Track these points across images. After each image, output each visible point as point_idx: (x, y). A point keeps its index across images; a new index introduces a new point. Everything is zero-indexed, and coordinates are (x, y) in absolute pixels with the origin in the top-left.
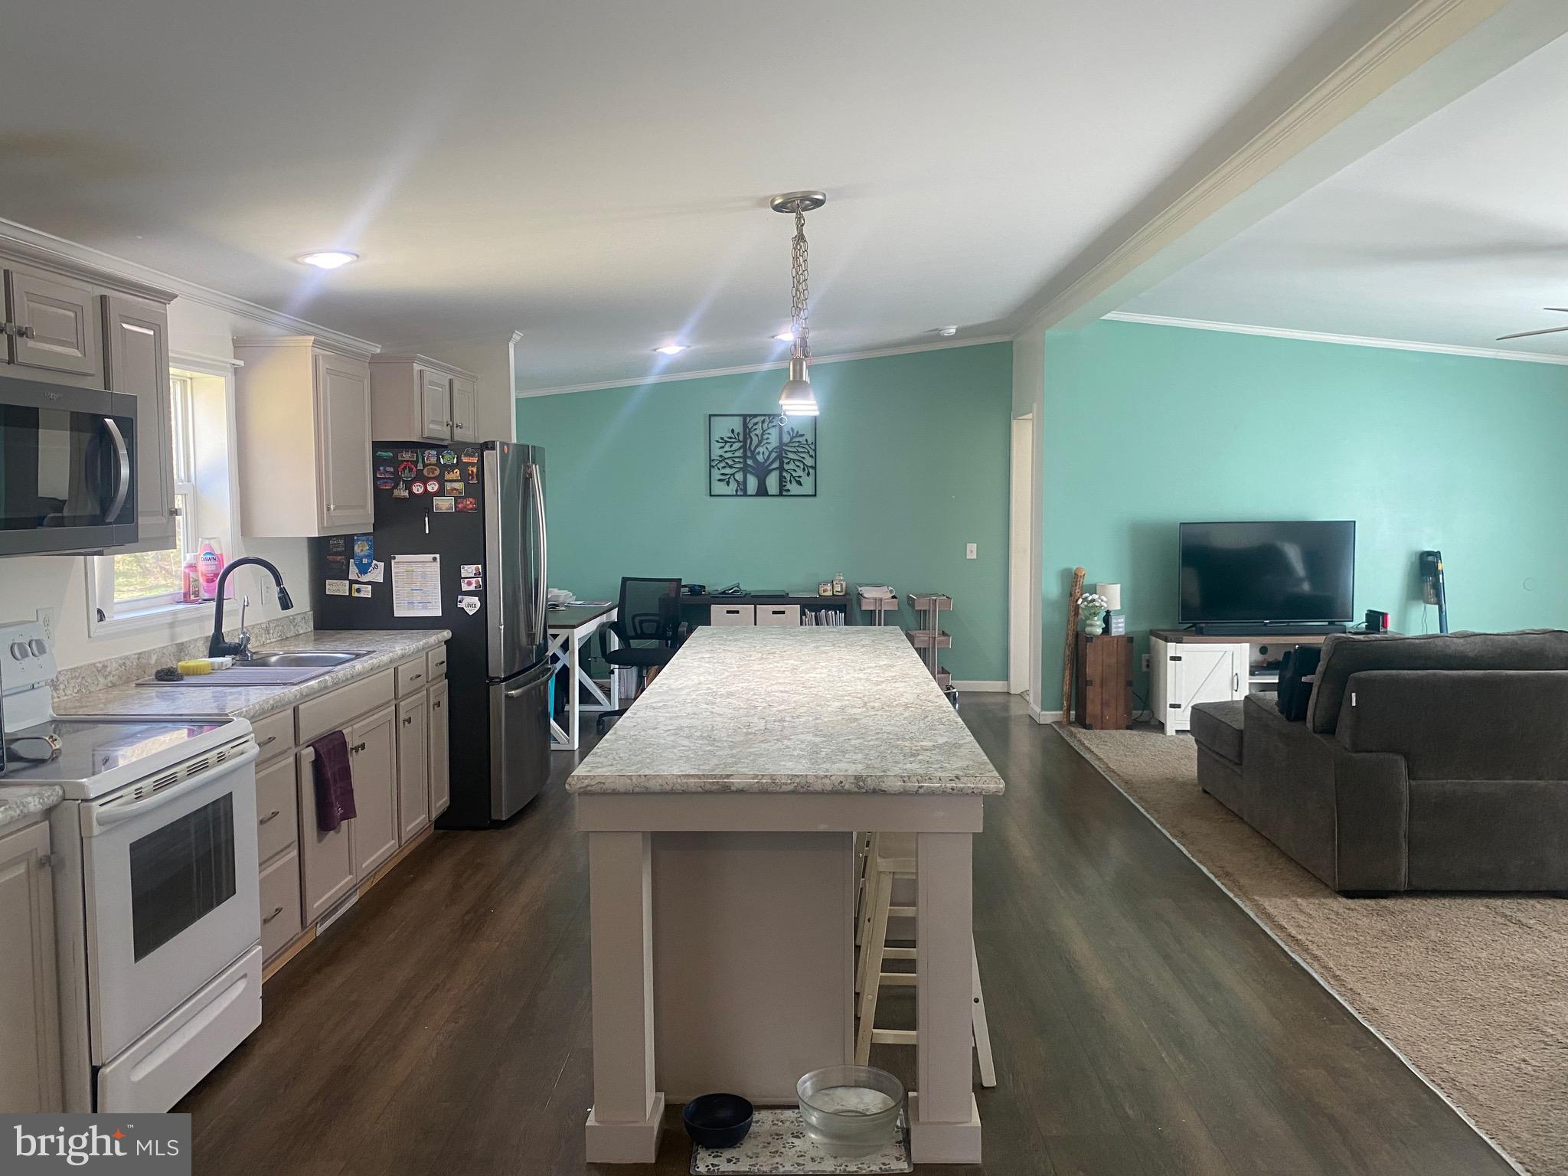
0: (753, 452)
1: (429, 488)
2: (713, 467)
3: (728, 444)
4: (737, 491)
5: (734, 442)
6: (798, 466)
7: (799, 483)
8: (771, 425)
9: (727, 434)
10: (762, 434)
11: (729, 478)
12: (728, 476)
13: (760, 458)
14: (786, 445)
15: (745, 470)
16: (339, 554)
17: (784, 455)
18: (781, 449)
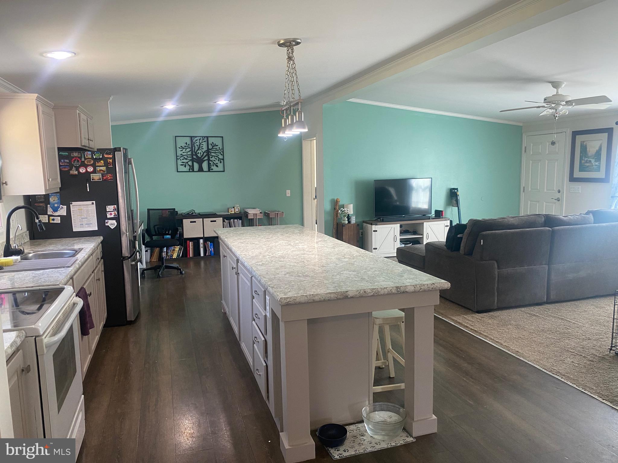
0: (196, 153)
1: (89, 170)
2: (178, 159)
3: (185, 149)
4: (189, 169)
5: (187, 148)
6: (216, 159)
7: (217, 166)
8: (203, 141)
9: (183, 145)
10: (200, 145)
11: (186, 164)
12: (185, 163)
13: (199, 155)
14: (210, 149)
15: (193, 160)
16: (41, 202)
17: (210, 154)
18: (208, 151)
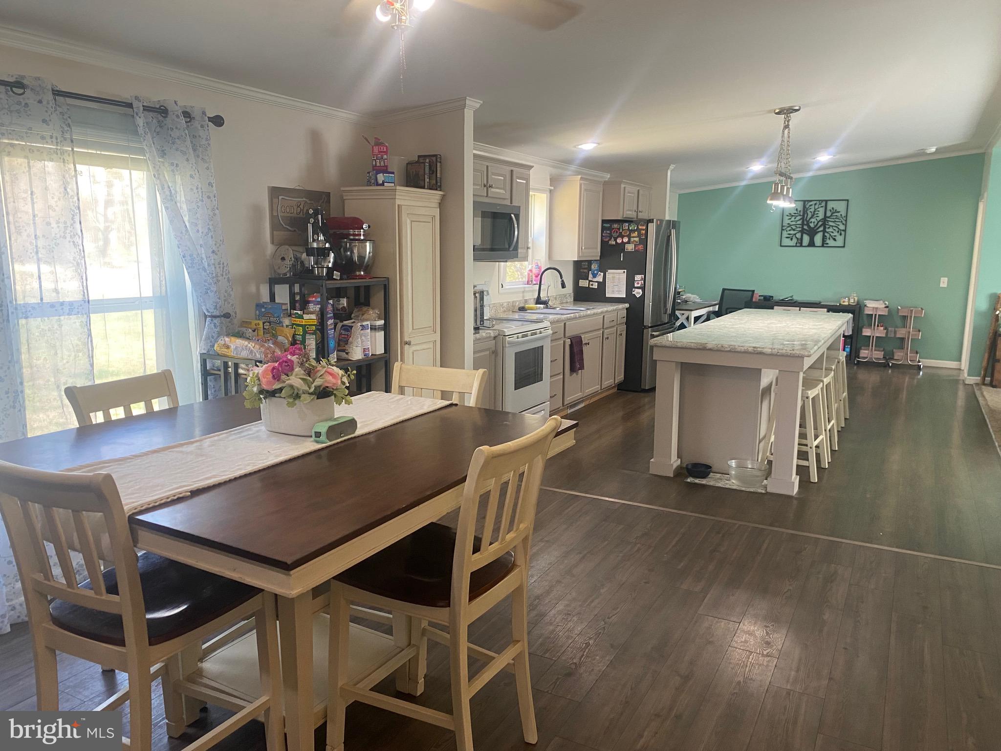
0: (808, 222)
1: (624, 240)
2: (784, 230)
3: (793, 217)
4: (796, 243)
5: (797, 216)
6: (834, 230)
7: (835, 240)
8: (820, 206)
9: (793, 212)
10: (814, 211)
11: (793, 236)
13: (812, 225)
14: (829, 217)
15: (803, 232)
16: (585, 269)
17: (827, 223)
18: (825, 220)
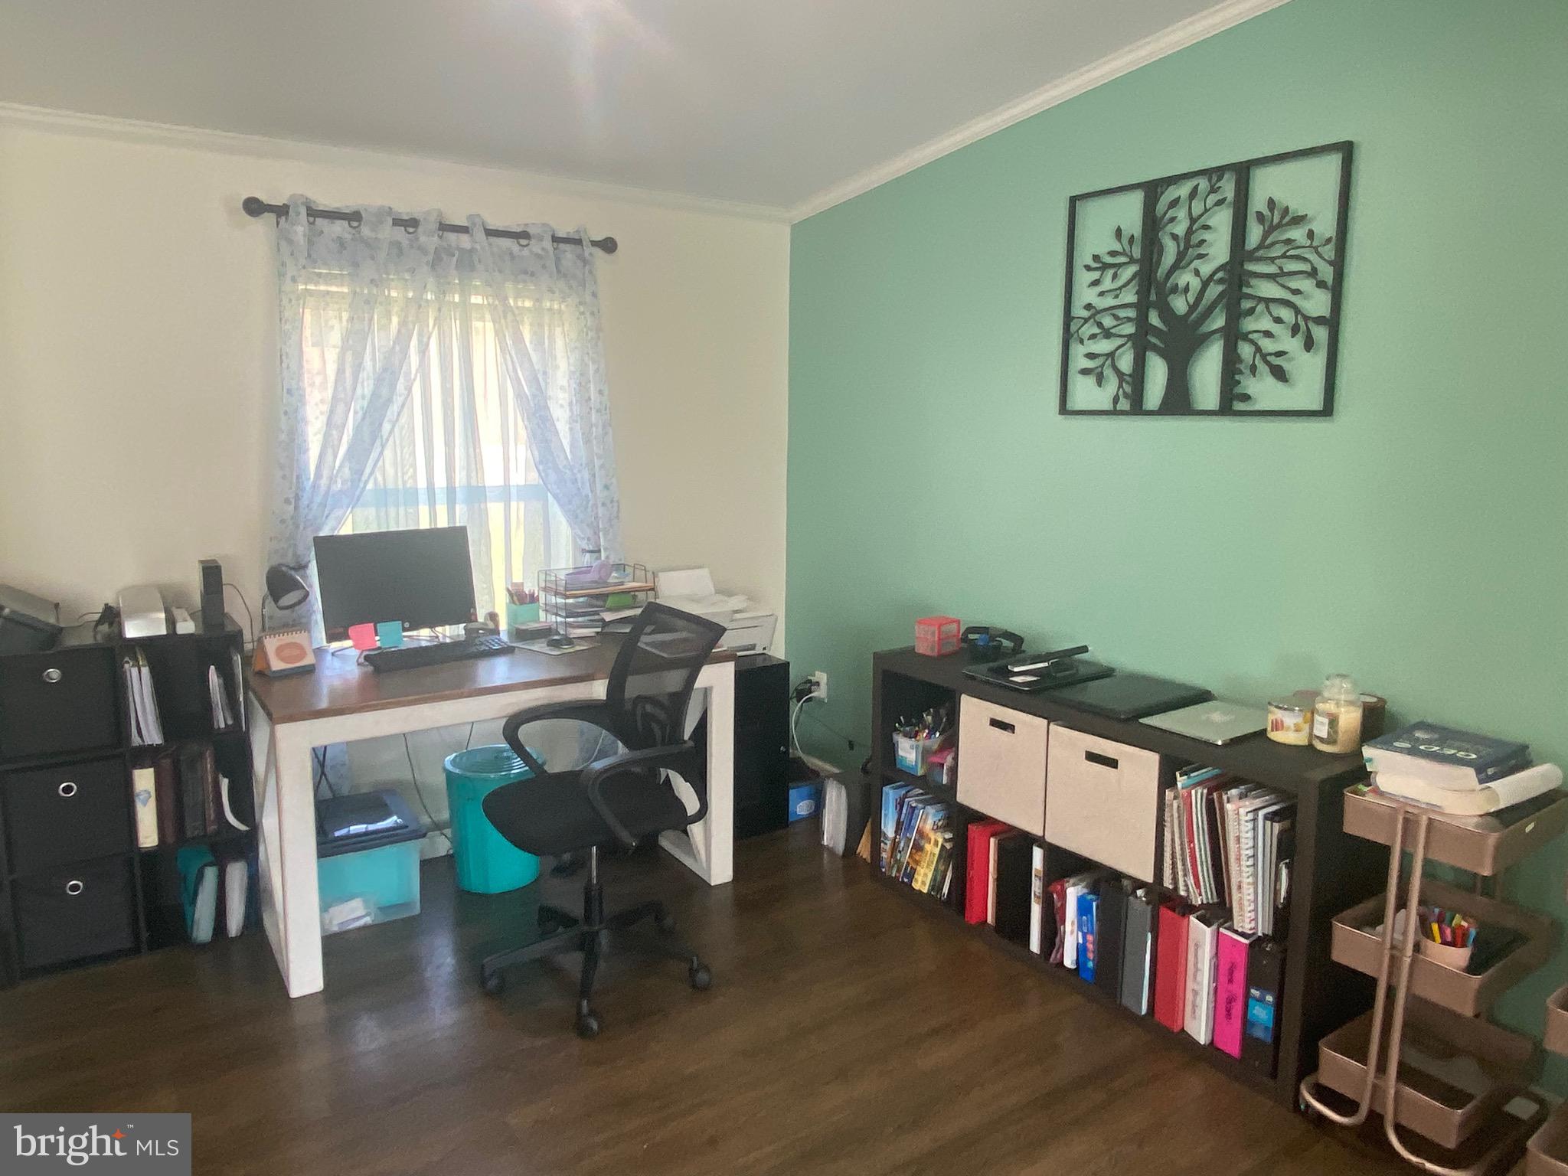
0: (1162, 289)
2: (1073, 337)
3: (1110, 273)
4: (1116, 400)
5: (1121, 265)
6: (1280, 320)
7: (1280, 374)
8: (1212, 199)
9: (1108, 246)
10: (1190, 232)
11: (1104, 365)
12: (1102, 362)
13: (1180, 305)
14: (1252, 256)
15: (1141, 345)
17: (1244, 289)
18: (1236, 271)
